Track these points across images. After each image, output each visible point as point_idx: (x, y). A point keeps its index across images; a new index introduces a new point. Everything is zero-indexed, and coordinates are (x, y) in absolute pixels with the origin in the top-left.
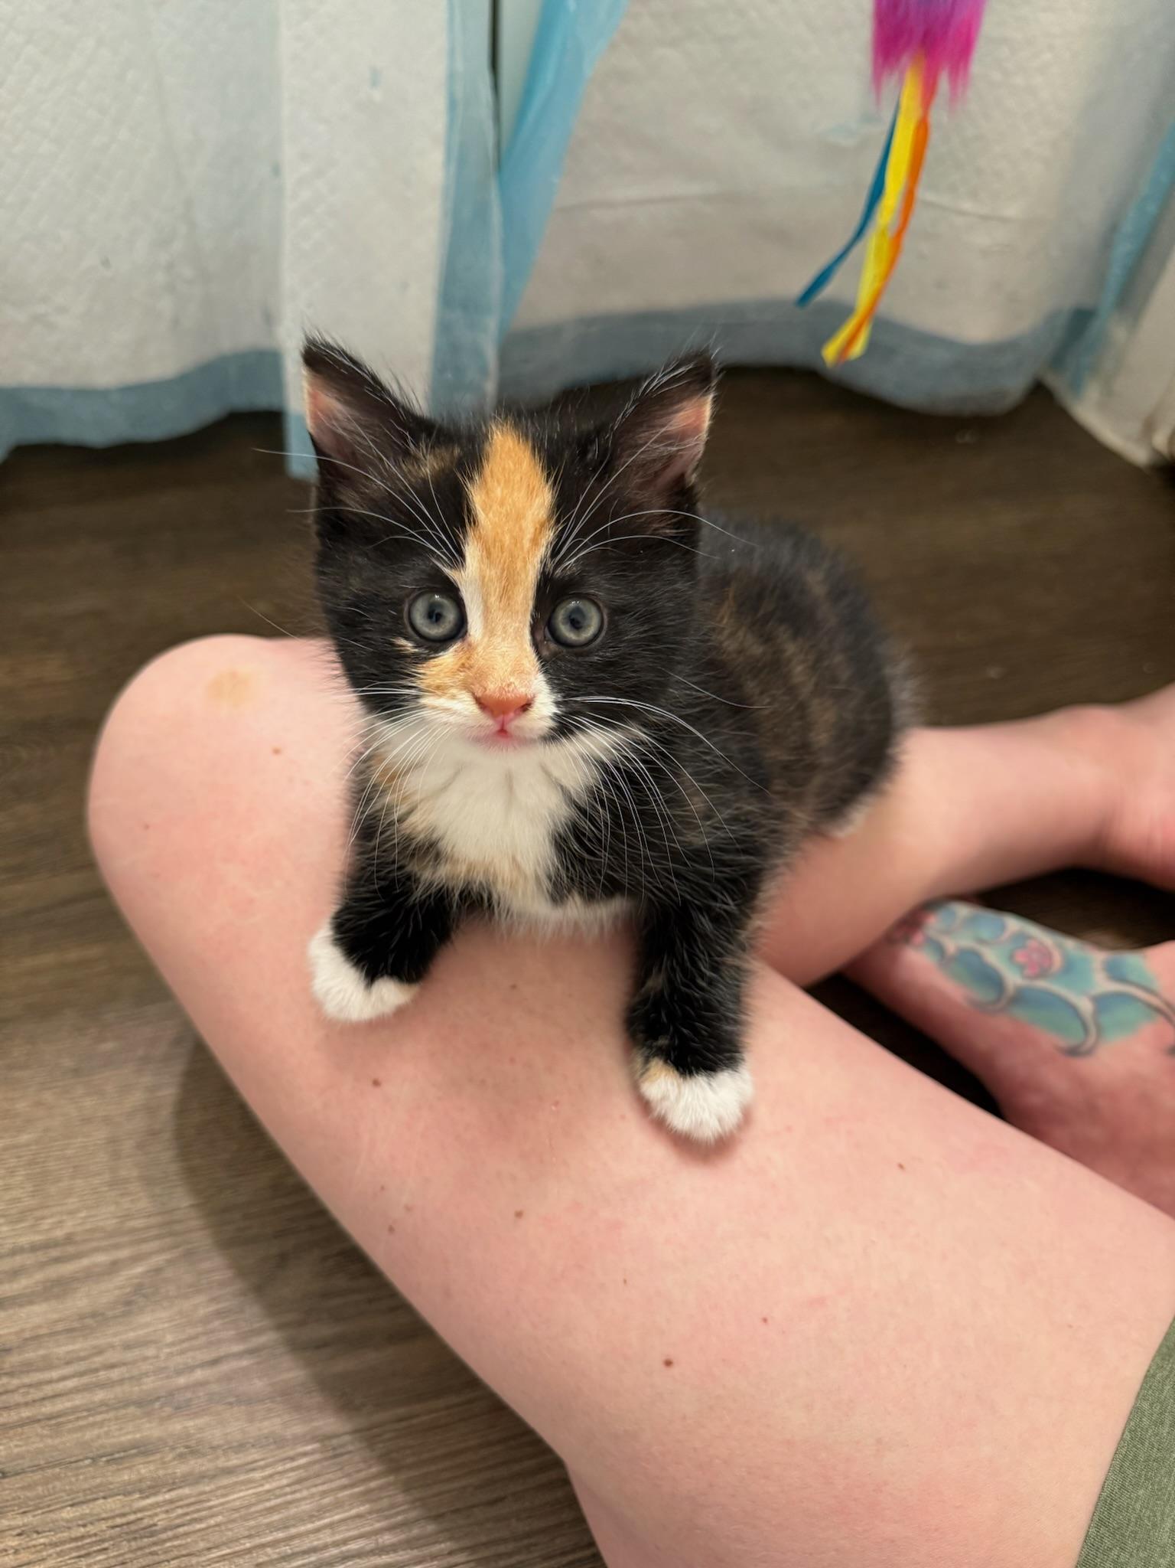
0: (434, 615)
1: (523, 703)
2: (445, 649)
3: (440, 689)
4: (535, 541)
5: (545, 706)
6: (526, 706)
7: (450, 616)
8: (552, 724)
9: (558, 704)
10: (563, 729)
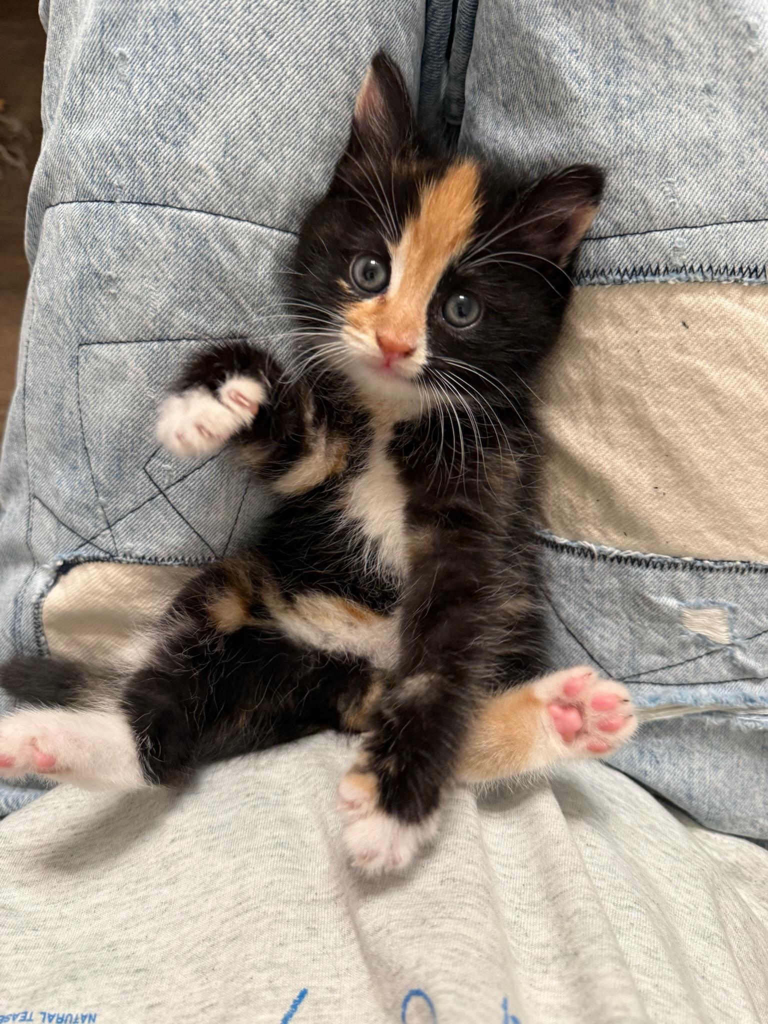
0: (369, 273)
1: (406, 350)
2: (369, 297)
3: (357, 324)
4: (452, 244)
5: (421, 357)
6: (408, 353)
7: (381, 277)
8: (422, 372)
9: (428, 358)
10: (427, 377)
